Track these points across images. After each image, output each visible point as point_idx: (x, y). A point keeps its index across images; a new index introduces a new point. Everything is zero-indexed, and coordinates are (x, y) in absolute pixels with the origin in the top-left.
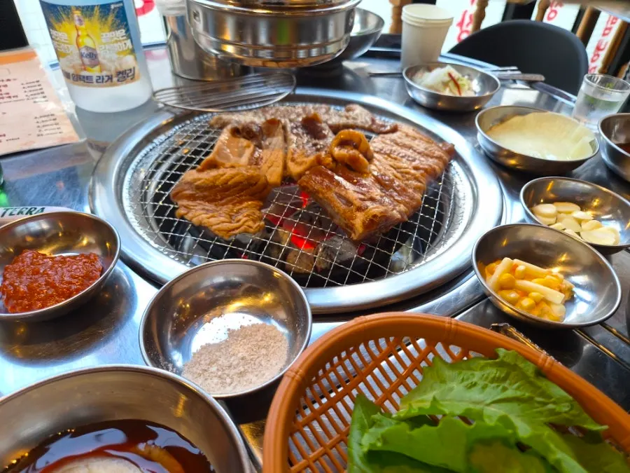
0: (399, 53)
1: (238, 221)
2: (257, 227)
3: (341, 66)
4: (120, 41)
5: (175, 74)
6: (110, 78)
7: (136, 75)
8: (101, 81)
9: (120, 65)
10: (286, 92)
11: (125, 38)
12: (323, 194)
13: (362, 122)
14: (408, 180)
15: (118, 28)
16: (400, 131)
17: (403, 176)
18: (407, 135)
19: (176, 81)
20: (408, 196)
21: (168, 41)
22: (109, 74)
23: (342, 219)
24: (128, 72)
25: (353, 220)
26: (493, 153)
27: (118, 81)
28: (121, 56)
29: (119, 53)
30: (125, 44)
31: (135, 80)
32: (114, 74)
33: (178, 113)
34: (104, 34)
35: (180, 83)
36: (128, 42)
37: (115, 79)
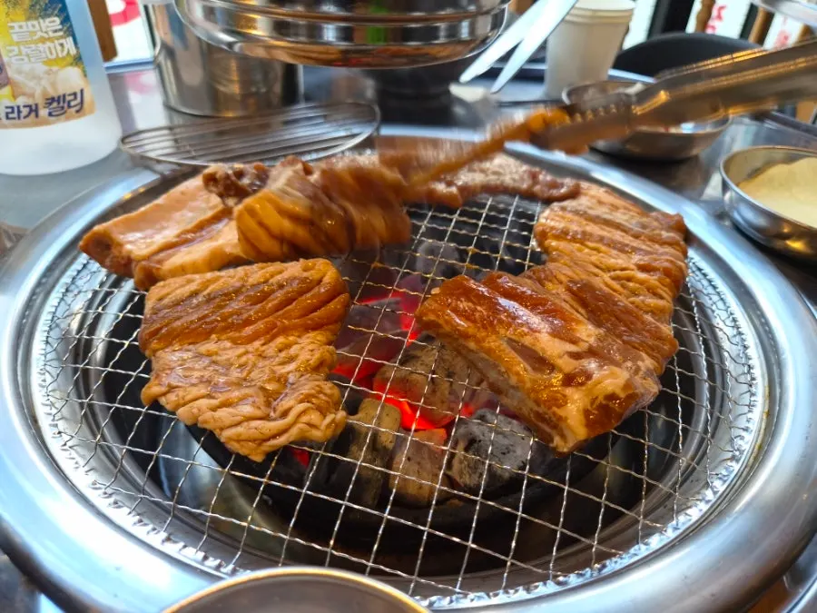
0: (542, 71)
1: (285, 414)
2: (328, 426)
3: (448, 92)
4: (49, 39)
5: (169, 108)
6: (33, 110)
7: (86, 105)
8: (15, 115)
9: (53, 84)
10: (365, 132)
11: (61, 33)
12: (478, 341)
13: (514, 180)
14: (634, 293)
15: (45, 14)
16: (586, 195)
17: (623, 286)
18: (600, 203)
19: (171, 119)
20: (648, 331)
21: (156, 58)
22: (30, 102)
23: (531, 404)
24: (68, 98)
25: (560, 406)
26: (759, 229)
27: (50, 114)
28: (55, 68)
29: (48, 62)
30: (62, 45)
31: (84, 115)
32: (40, 101)
33: (167, 173)
34: (15, 25)
35: (178, 120)
36: (69, 42)
37: (43, 112)
